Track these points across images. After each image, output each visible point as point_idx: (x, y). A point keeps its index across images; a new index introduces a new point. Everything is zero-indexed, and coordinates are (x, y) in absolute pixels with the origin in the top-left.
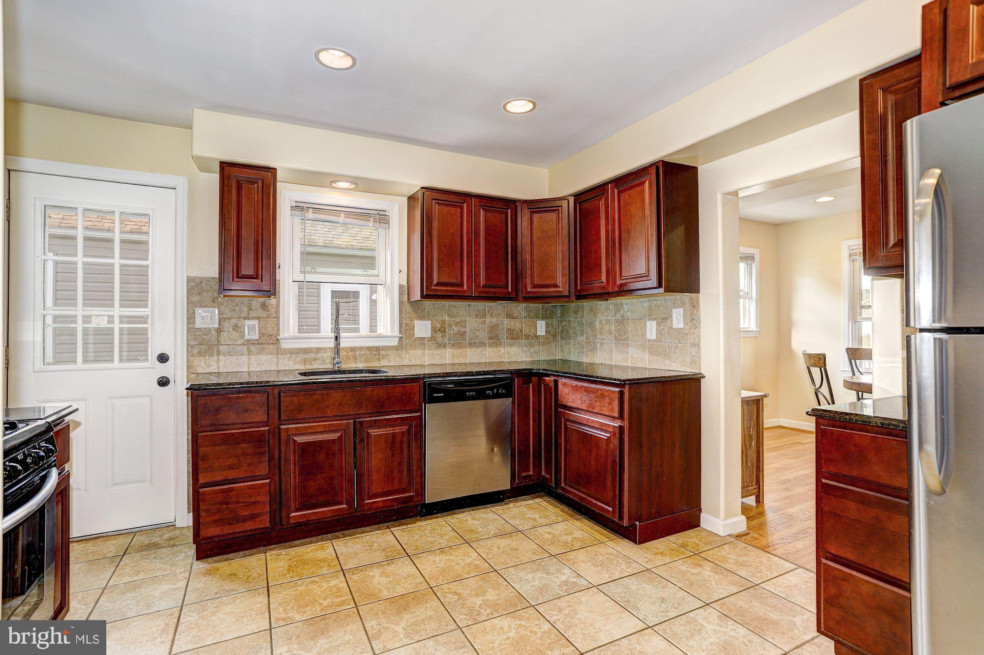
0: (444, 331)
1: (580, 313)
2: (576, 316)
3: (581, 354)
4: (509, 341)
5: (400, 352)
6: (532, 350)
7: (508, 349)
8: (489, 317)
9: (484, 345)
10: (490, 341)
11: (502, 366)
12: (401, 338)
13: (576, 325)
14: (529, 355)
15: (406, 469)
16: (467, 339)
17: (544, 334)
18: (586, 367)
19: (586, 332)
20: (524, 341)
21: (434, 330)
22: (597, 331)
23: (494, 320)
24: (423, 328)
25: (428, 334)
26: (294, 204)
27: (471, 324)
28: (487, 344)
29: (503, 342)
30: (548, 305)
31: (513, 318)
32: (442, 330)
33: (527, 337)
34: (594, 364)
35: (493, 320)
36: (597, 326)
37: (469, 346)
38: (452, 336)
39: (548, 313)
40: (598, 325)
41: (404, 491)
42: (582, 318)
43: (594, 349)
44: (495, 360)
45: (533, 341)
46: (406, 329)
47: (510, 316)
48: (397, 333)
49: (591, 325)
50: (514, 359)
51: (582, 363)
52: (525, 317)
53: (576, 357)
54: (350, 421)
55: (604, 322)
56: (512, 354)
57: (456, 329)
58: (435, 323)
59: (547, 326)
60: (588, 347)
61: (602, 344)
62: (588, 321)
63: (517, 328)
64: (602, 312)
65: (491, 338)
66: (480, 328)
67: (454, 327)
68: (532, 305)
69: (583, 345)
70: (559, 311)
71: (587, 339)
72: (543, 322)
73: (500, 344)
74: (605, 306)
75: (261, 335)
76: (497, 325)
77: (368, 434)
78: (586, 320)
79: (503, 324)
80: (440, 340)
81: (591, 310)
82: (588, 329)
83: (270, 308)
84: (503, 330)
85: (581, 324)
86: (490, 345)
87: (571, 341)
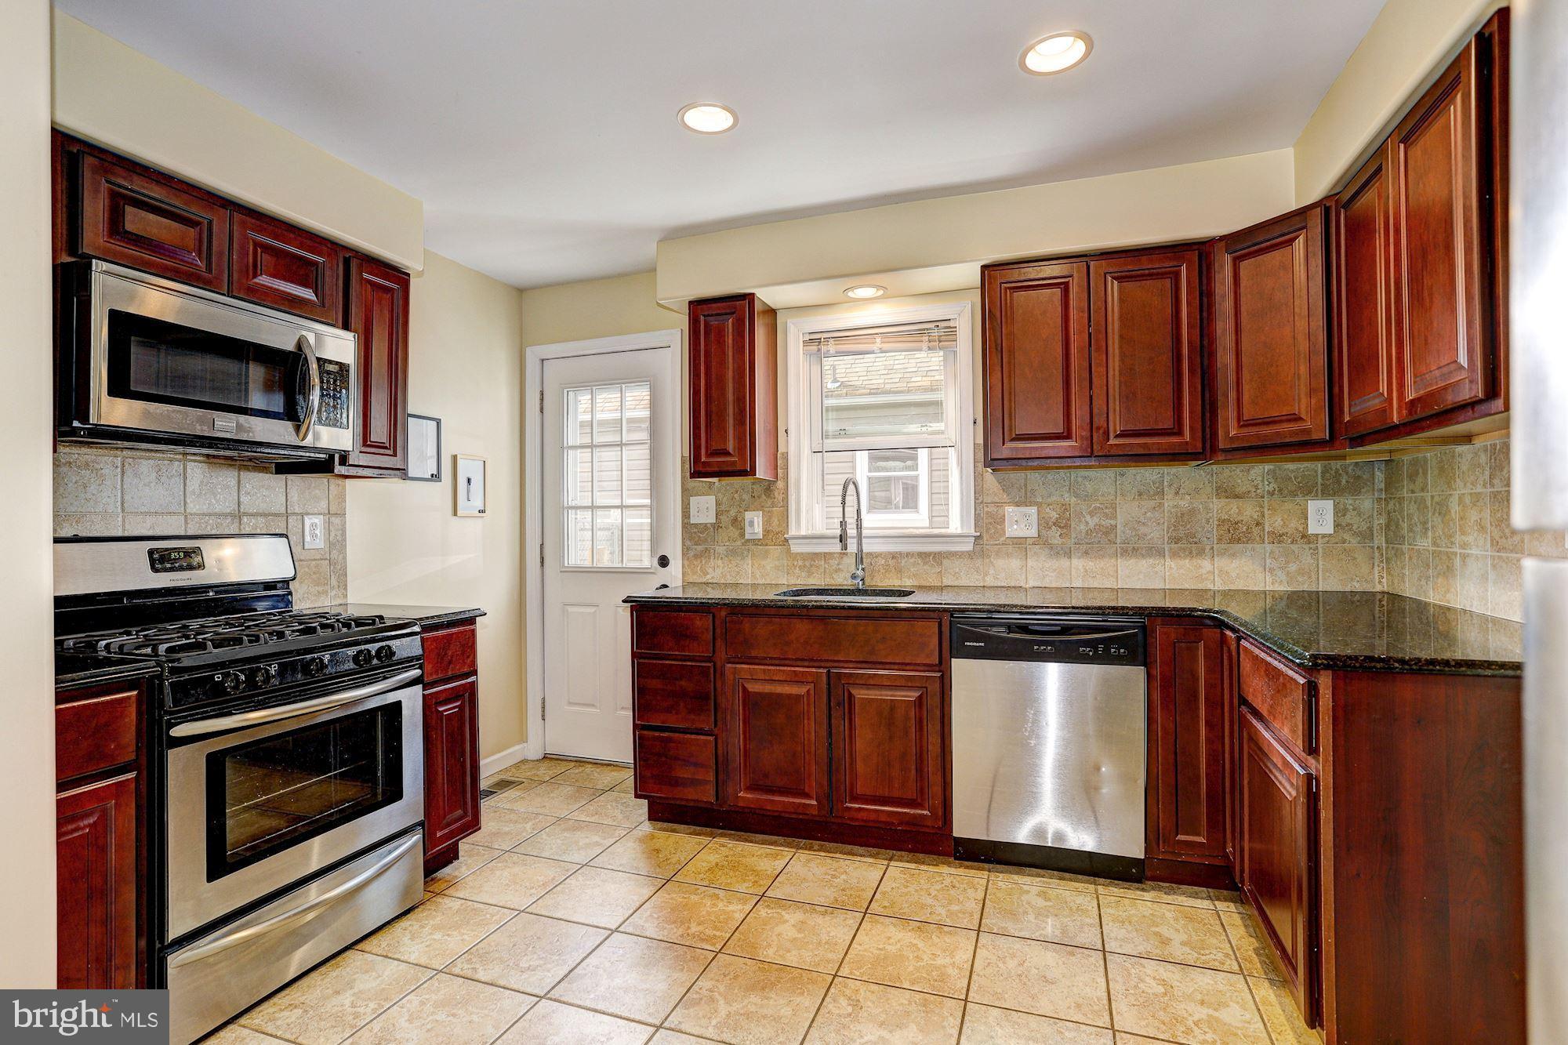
0: (1067, 526)
1: (1420, 480)
2: (1412, 486)
3: (1423, 582)
4: (1223, 546)
5: (979, 562)
6: (1293, 567)
7: (1220, 562)
8: (1170, 496)
9: (1161, 554)
10: (1173, 546)
11: (1207, 599)
12: (977, 538)
13: (1413, 508)
14: (1284, 578)
15: (913, 767)
16: (1118, 541)
17: (1328, 528)
18: (1434, 615)
19: (1432, 528)
20: (1269, 547)
21: (1044, 524)
22: (1455, 523)
23: (1184, 503)
24: (1020, 522)
25: (1033, 532)
26: (807, 337)
27: (1128, 511)
28: (1167, 553)
29: (1208, 547)
30: (1340, 463)
31: (1237, 497)
32: (1063, 525)
33: (1278, 538)
34: (1449, 609)
35: (1182, 503)
36: (1453, 512)
37: (1122, 554)
38: (1083, 535)
39: (1344, 482)
40: (1454, 507)
41: (912, 804)
42: (1422, 490)
43: (1449, 571)
44: (1187, 586)
45: (1294, 547)
46: (987, 524)
47: (1228, 492)
48: (971, 530)
49: (1442, 509)
50: (1240, 585)
51: (1427, 604)
52: (1271, 494)
53: (1414, 589)
54: (821, 670)
55: (1467, 500)
56: (1234, 575)
57: (1092, 522)
58: (1048, 510)
59: (1339, 512)
60: (1437, 566)
61: (1464, 557)
62: (1437, 499)
63: (1245, 519)
64: (1463, 472)
65: (1177, 540)
66: (1150, 519)
67: (1088, 518)
68: (1291, 466)
69: (1428, 558)
70: (1379, 476)
71: (1435, 544)
72: (1328, 505)
73: (1201, 553)
74: (1470, 456)
75: (766, 532)
76: (1192, 512)
77: (850, 695)
78: (1432, 497)
79: (1207, 509)
80: (1056, 541)
81: (1442, 470)
82: (1437, 520)
83: (776, 494)
84: (1208, 521)
85: (1421, 504)
86: (1174, 555)
87: (1405, 547)
